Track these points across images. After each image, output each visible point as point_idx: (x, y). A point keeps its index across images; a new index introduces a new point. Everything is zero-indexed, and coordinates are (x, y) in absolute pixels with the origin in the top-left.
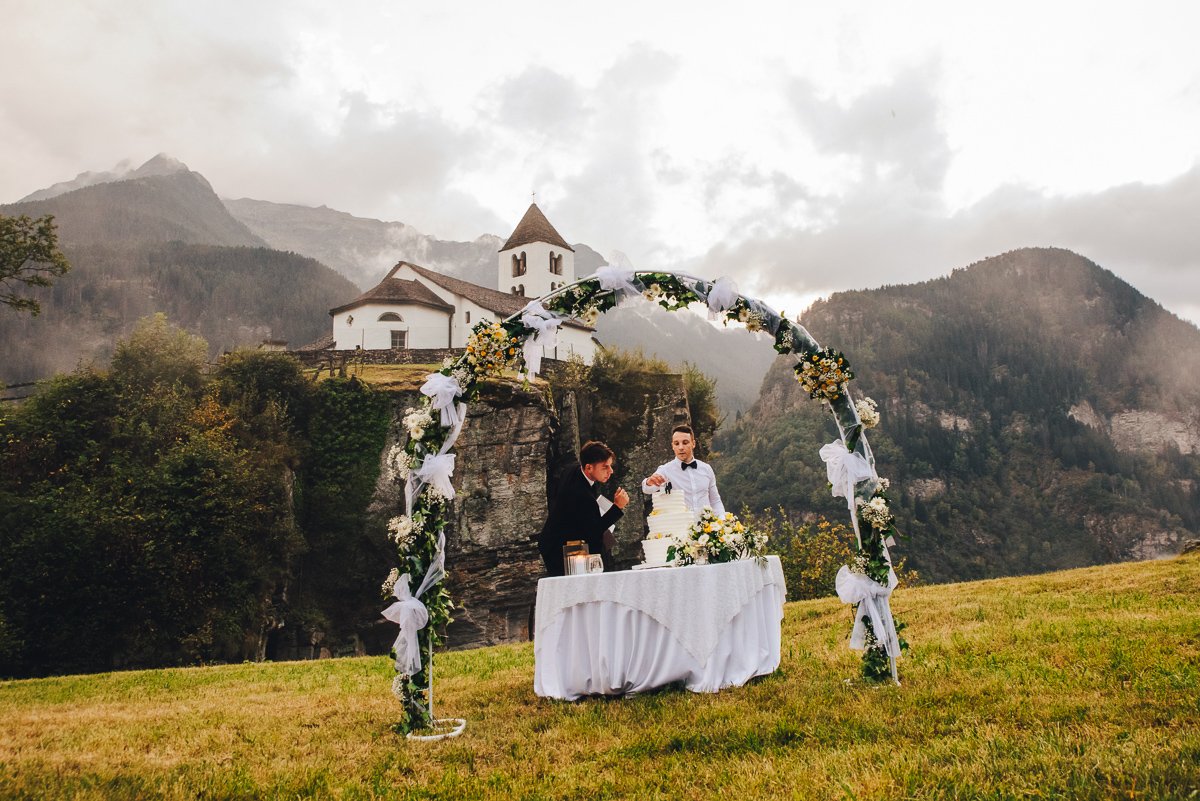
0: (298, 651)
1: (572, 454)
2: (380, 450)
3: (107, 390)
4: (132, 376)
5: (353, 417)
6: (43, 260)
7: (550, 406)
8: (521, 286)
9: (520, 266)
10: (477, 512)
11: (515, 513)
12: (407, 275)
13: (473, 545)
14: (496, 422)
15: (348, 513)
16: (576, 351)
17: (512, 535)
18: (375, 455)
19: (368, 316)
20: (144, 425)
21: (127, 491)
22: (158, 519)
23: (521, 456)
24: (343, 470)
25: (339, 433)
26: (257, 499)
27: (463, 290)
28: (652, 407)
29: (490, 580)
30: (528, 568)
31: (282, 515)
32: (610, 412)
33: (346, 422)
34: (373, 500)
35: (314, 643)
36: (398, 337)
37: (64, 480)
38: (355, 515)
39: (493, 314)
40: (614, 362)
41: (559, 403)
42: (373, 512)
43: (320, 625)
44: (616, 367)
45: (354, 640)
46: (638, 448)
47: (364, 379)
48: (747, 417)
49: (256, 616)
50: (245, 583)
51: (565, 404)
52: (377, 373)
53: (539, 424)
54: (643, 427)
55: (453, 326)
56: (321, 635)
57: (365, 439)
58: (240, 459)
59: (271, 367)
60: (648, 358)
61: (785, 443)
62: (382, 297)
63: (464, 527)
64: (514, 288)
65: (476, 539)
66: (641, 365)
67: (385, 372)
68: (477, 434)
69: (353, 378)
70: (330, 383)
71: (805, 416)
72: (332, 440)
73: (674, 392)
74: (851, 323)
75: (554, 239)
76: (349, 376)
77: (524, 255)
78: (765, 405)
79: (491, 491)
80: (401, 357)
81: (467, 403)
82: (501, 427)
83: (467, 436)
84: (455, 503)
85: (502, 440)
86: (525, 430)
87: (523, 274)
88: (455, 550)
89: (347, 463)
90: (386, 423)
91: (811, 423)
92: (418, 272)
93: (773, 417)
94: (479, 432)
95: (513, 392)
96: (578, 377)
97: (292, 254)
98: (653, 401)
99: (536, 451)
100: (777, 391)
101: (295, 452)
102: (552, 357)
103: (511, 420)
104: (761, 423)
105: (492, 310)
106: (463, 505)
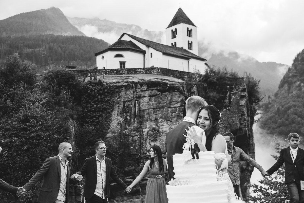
0: (75, 197)
2: (112, 111)
5: (99, 97)
7: (184, 91)
8: (175, 43)
9: (174, 34)
10: (154, 137)
12: (126, 38)
14: (161, 98)
16: (197, 69)
18: (110, 113)
19: (110, 55)
20: (8, 101)
22: (11, 142)
23: (172, 113)
24: (96, 120)
25: (94, 104)
26: (56, 132)
27: (149, 44)
28: (231, 91)
32: (212, 94)
33: (96, 99)
34: (109, 133)
36: (122, 64)
39: (161, 54)
40: (214, 72)
41: (189, 90)
42: (109, 137)
44: (215, 75)
46: (224, 110)
47: (104, 80)
48: (273, 98)
51: (192, 91)
52: (111, 78)
53: (180, 99)
54: (227, 101)
55: (145, 59)
57: (105, 106)
58: (48, 115)
59: (64, 76)
60: (229, 70)
61: (289, 108)
62: (115, 47)
63: (148, 144)
64: (172, 44)
66: (226, 74)
67: (114, 78)
68: (153, 104)
69: (99, 80)
70: (90, 83)
71: (298, 97)
72: (91, 107)
73: (240, 85)
75: (189, 22)
76: (98, 80)
77: (176, 29)
78: (281, 93)
79: (159, 128)
80: (123, 72)
81: (148, 90)
82: (163, 101)
83: (149, 104)
84: (144, 133)
85: (164, 106)
86: (174, 102)
87: (176, 37)
88: (144, 153)
89: (97, 116)
90: (114, 99)
91: (301, 100)
92: (131, 37)
93: (284, 97)
94: (153, 103)
95: (168, 85)
96: (198, 79)
97: (94, 38)
98: (231, 89)
99: (179, 111)
100: (286, 87)
101: (74, 112)
102: (187, 71)
103: (167, 97)
104: (279, 100)
105: (161, 52)
106: (147, 134)
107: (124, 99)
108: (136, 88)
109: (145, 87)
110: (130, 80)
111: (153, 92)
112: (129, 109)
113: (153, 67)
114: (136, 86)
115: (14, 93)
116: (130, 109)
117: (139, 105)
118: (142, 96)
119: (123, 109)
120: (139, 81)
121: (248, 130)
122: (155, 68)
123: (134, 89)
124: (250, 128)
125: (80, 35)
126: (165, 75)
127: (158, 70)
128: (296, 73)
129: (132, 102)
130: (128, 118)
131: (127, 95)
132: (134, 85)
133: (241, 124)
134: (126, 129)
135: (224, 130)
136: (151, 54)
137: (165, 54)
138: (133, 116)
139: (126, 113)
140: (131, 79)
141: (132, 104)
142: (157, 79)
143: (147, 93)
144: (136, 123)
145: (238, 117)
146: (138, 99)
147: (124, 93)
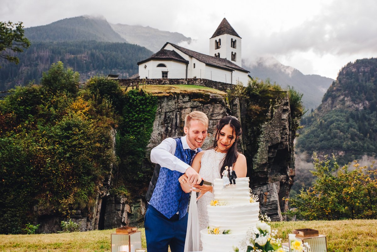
0: (115, 206)
2: (153, 121)
3: (38, 94)
4: (48, 88)
5: (141, 107)
6: (19, 41)
7: (227, 104)
8: (219, 54)
9: (218, 45)
12: (169, 48)
14: (203, 110)
15: (138, 148)
16: (240, 81)
18: (151, 123)
19: (152, 65)
20: (52, 109)
21: (43, 136)
22: (54, 149)
23: (213, 125)
24: (137, 130)
25: (135, 114)
26: (97, 141)
27: (192, 55)
28: (273, 105)
31: (108, 148)
32: (254, 107)
33: (138, 109)
34: (149, 143)
35: (122, 203)
36: (165, 74)
37: (20, 131)
38: (141, 149)
40: (257, 85)
41: (231, 103)
42: (150, 148)
43: (125, 195)
44: (258, 87)
45: (140, 202)
46: (266, 123)
47: (146, 90)
48: (316, 111)
49: (94, 191)
50: (90, 177)
51: (234, 103)
52: (153, 88)
53: (222, 111)
54: (269, 114)
55: (188, 69)
56: (125, 199)
57: (146, 116)
58: (90, 124)
59: (107, 85)
60: (272, 84)
61: (332, 122)
62: (158, 57)
64: (216, 54)
66: (269, 87)
67: (156, 88)
69: (142, 90)
70: (132, 92)
71: (341, 111)
72: (132, 117)
73: (283, 99)
74: (364, 73)
75: (233, 33)
76: (140, 90)
77: (220, 40)
78: (324, 106)
80: (165, 82)
81: (190, 102)
86: (215, 114)
87: (220, 48)
89: (138, 126)
90: (155, 110)
91: (344, 114)
92: (174, 47)
93: (327, 111)
95: (210, 97)
96: (240, 91)
97: (136, 45)
98: (274, 103)
100: (329, 101)
101: (116, 121)
102: (230, 83)
103: (209, 109)
104: (322, 114)
105: (204, 63)
107: (166, 110)
108: (178, 99)
109: (187, 99)
110: (172, 91)
111: (195, 103)
112: (170, 120)
113: (196, 77)
114: (178, 98)
115: (58, 101)
116: (171, 120)
117: (180, 116)
118: (184, 107)
119: (164, 120)
120: (182, 92)
121: (289, 144)
122: (198, 79)
123: (176, 100)
124: (291, 142)
125: (123, 42)
126: (207, 87)
127: (201, 81)
128: (340, 87)
129: (173, 113)
130: (169, 129)
131: (169, 105)
132: (176, 96)
133: (282, 138)
135: (265, 144)
136: (194, 64)
137: (208, 65)
138: (174, 127)
139: (167, 123)
140: (173, 90)
141: (173, 115)
142: (200, 90)
143: (189, 105)
144: (177, 134)
145: (280, 131)
146: (179, 110)
147: (166, 104)
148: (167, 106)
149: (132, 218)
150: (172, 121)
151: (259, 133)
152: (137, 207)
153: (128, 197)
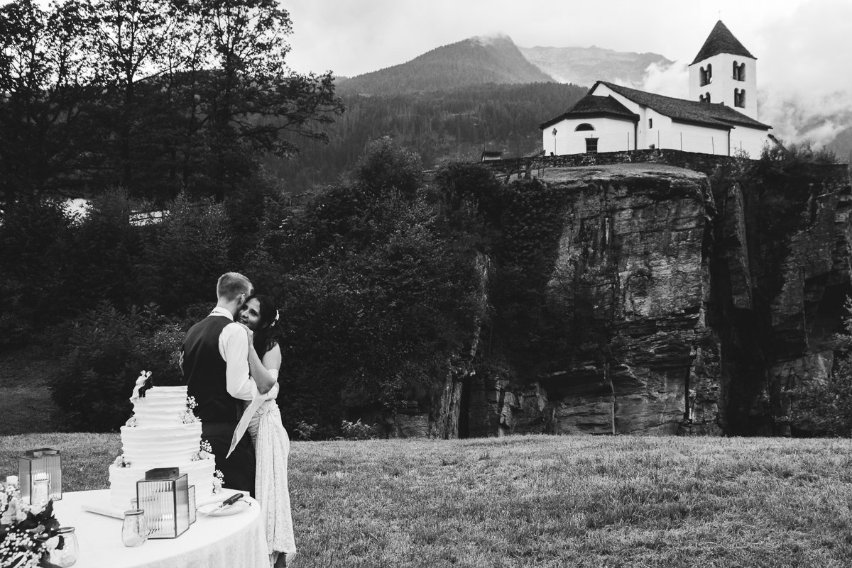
1: (735, 238)
2: (558, 238)
3: (349, 196)
4: (367, 185)
5: (535, 211)
7: (706, 197)
8: (708, 94)
9: (706, 76)
10: (639, 288)
11: (673, 289)
12: (602, 92)
13: (636, 315)
14: (656, 212)
15: (530, 288)
16: (743, 149)
17: (670, 308)
20: (371, 222)
23: (679, 240)
24: (528, 254)
25: (524, 224)
27: (647, 101)
28: (816, 194)
29: (649, 344)
30: (683, 336)
31: (469, 290)
32: (775, 200)
33: (528, 215)
34: (552, 278)
35: (499, 389)
36: (592, 143)
37: (322, 263)
38: (534, 290)
39: (670, 120)
41: (719, 194)
42: (554, 287)
43: (504, 375)
44: (784, 159)
46: (800, 232)
47: (545, 179)
49: (442, 368)
51: (728, 195)
52: (560, 174)
53: (695, 213)
54: (807, 213)
55: (638, 131)
56: (506, 382)
57: (545, 228)
58: (437, 247)
59: (468, 173)
60: (816, 149)
62: (578, 111)
63: (628, 301)
64: (701, 96)
65: (638, 310)
67: (565, 173)
68: (639, 223)
69: (535, 179)
70: (517, 183)
72: (519, 230)
73: (838, 181)
75: (738, 49)
76: (532, 178)
77: (710, 66)
79: (652, 270)
80: (588, 160)
81: (630, 196)
82: (660, 216)
83: (630, 224)
84: (621, 280)
85: (662, 227)
86: (682, 218)
87: (709, 83)
88: (620, 318)
89: (531, 247)
90: (562, 215)
92: (611, 88)
94: (640, 221)
95: (671, 186)
96: (742, 170)
98: (817, 190)
99: (693, 237)
101: (486, 239)
102: (724, 154)
103: (670, 210)
105: (669, 116)
106: (628, 282)
107: (582, 215)
108: (606, 193)
109: (624, 191)
110: (595, 178)
111: (640, 200)
112: (591, 234)
113: (654, 147)
114: (606, 190)
115: (382, 207)
116: (594, 233)
117: (612, 226)
118: (618, 207)
119: (580, 233)
120: (613, 178)
122: (653, 151)
123: (602, 194)
125: (545, 81)
126: (672, 165)
127: (660, 155)
129: (597, 221)
130: (591, 250)
131: (588, 205)
132: (601, 188)
133: (836, 262)
134: (586, 271)
135: (797, 274)
136: (651, 120)
137: (676, 120)
138: (599, 246)
139: (586, 241)
140: (599, 175)
141: (597, 224)
142: (650, 173)
143: (628, 202)
144: (605, 260)
145: (831, 247)
146: (609, 214)
147: (583, 202)
148: (586, 207)
149: (520, 417)
150: (596, 235)
151: (786, 252)
152: (530, 396)
153: (510, 379)
